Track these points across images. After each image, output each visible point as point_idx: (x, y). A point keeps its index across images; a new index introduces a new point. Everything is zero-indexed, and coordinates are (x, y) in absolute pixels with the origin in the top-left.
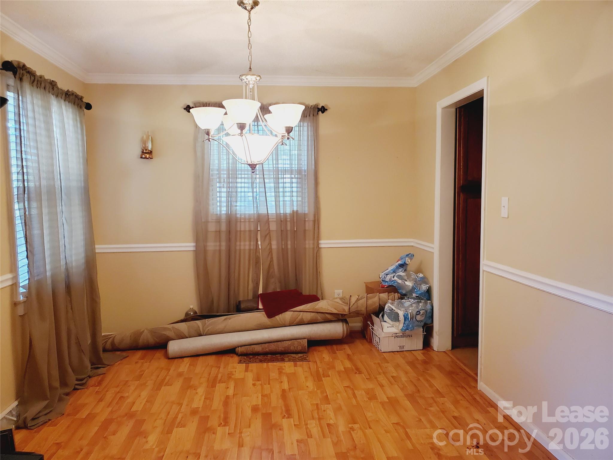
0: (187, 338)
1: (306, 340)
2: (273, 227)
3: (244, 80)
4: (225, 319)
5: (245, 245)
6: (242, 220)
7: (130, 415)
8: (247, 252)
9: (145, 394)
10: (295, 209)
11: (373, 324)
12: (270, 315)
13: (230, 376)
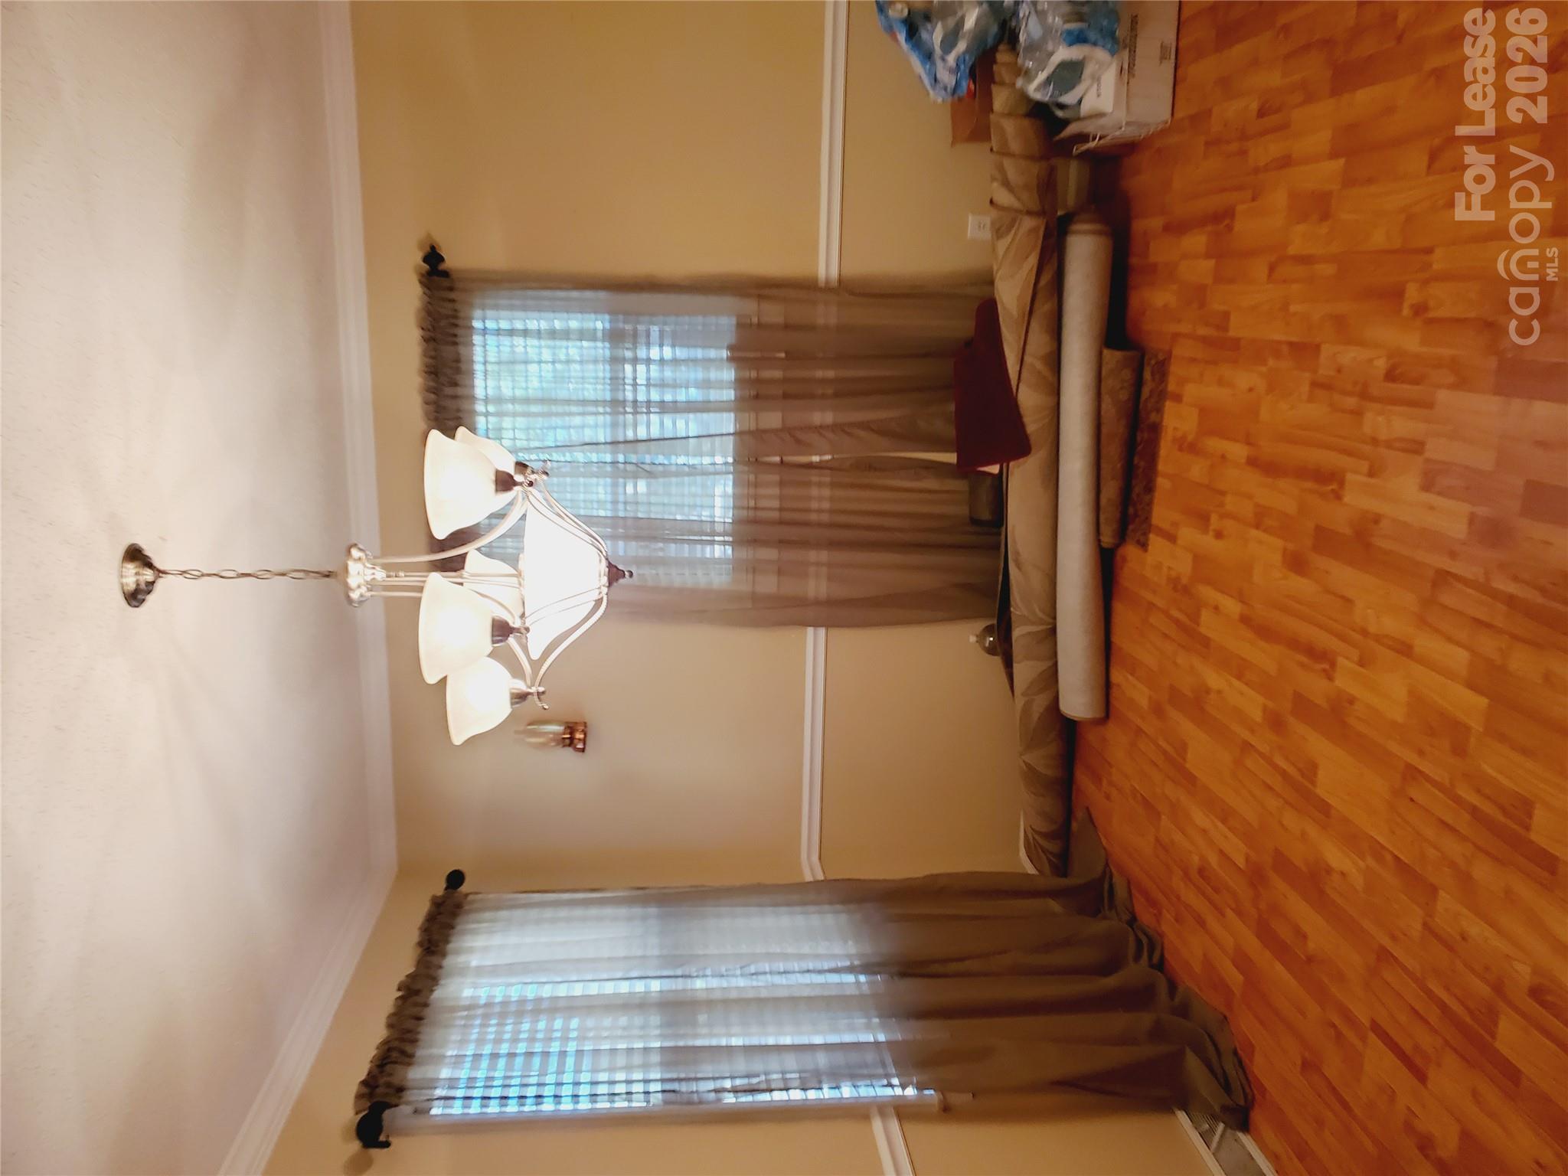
0: (1056, 664)
1: (1106, 352)
2: (772, 419)
3: (361, 596)
4: (1019, 566)
5: (820, 499)
6: (752, 503)
7: (1256, 877)
8: (840, 493)
9: (1200, 817)
10: (724, 354)
11: (1083, 138)
12: (1020, 447)
13: (1180, 588)
